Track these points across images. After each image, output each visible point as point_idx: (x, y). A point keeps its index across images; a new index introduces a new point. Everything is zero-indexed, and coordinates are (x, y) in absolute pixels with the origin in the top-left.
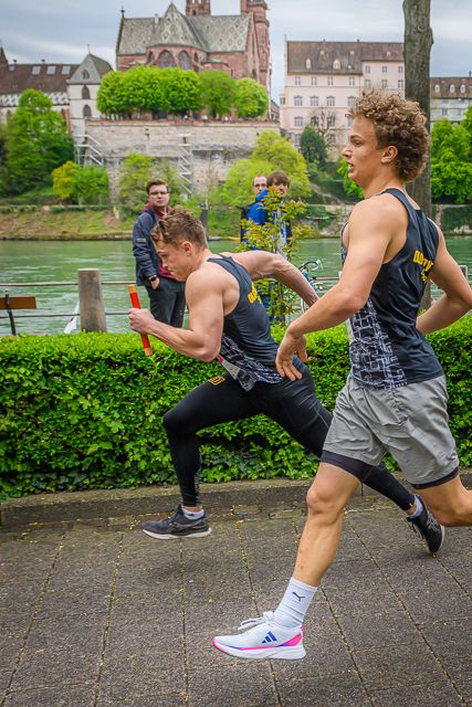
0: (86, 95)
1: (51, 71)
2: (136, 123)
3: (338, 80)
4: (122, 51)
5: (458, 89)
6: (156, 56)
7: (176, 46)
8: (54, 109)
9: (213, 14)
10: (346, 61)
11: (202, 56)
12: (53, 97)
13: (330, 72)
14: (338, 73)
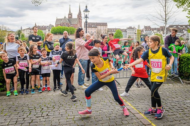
0: (49, 31)
1: (44, 27)
2: (57, 35)
3: (93, 29)
4: (56, 24)
5: (113, 30)
6: (62, 24)
7: (65, 23)
8: (43, 33)
9: (73, 18)
10: (94, 25)
11: (70, 24)
12: (43, 31)
13: (91, 27)
14: (93, 27)
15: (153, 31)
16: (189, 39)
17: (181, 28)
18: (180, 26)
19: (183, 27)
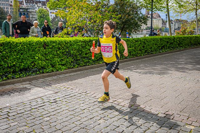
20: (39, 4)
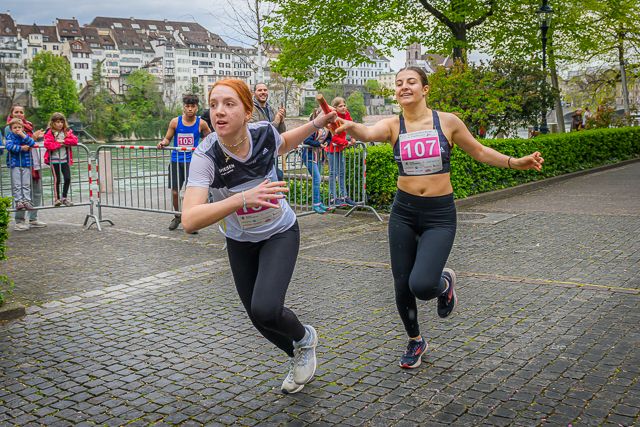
15: (26, 37)
16: (174, 81)
17: (143, 31)
18: (137, 22)
19: (151, 27)
20: (33, 36)
